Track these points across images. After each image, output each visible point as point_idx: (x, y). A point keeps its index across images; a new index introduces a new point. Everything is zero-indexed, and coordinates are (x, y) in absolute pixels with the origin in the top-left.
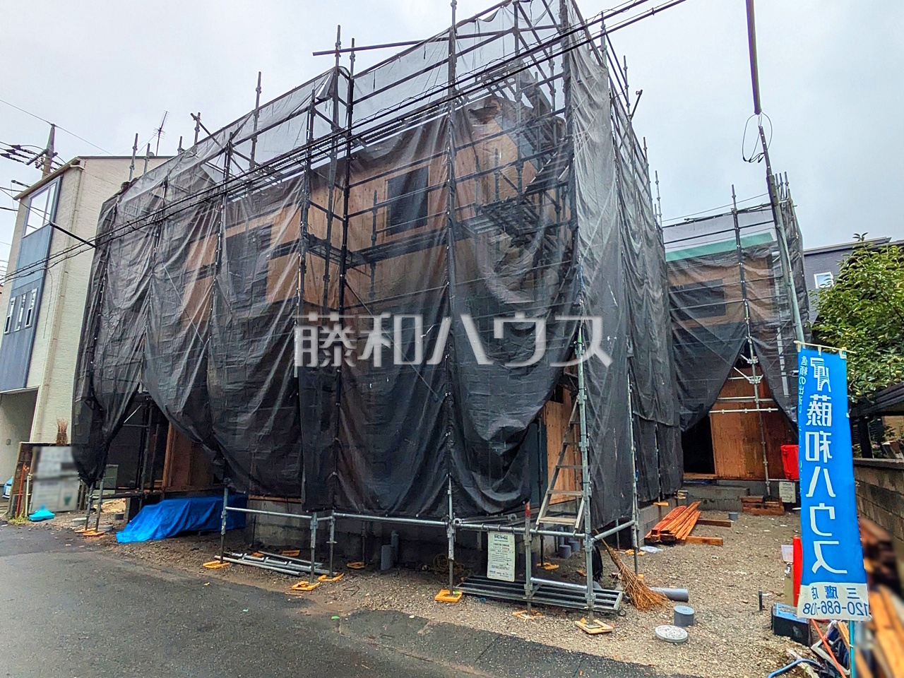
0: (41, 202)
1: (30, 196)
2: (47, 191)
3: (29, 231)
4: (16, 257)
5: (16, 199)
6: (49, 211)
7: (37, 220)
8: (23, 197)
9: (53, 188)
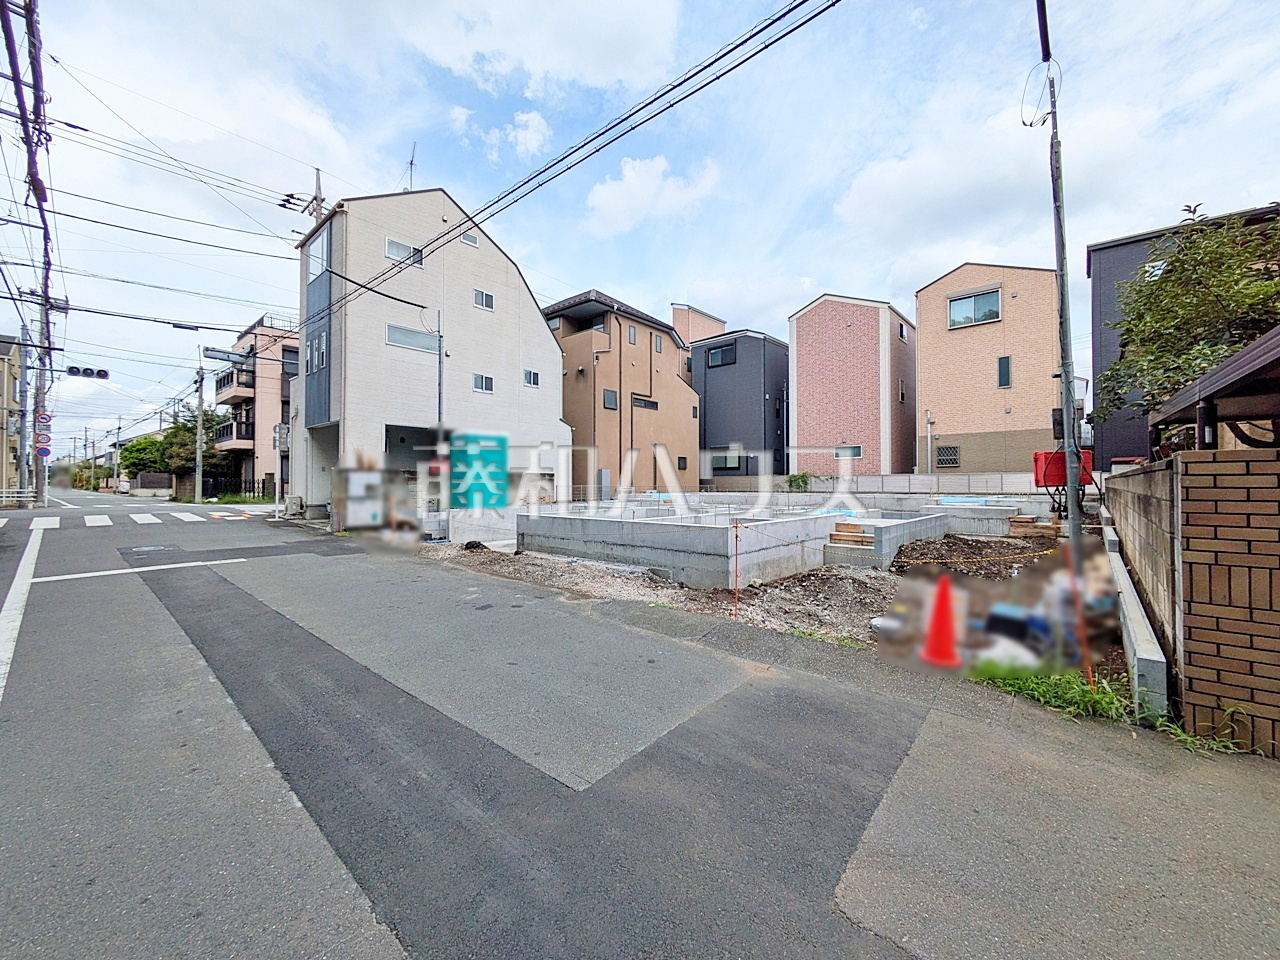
0: (318, 247)
1: (308, 244)
2: (320, 238)
3: (312, 278)
4: (305, 303)
5: (297, 248)
6: (325, 258)
7: (317, 268)
8: (302, 245)
9: (325, 234)
